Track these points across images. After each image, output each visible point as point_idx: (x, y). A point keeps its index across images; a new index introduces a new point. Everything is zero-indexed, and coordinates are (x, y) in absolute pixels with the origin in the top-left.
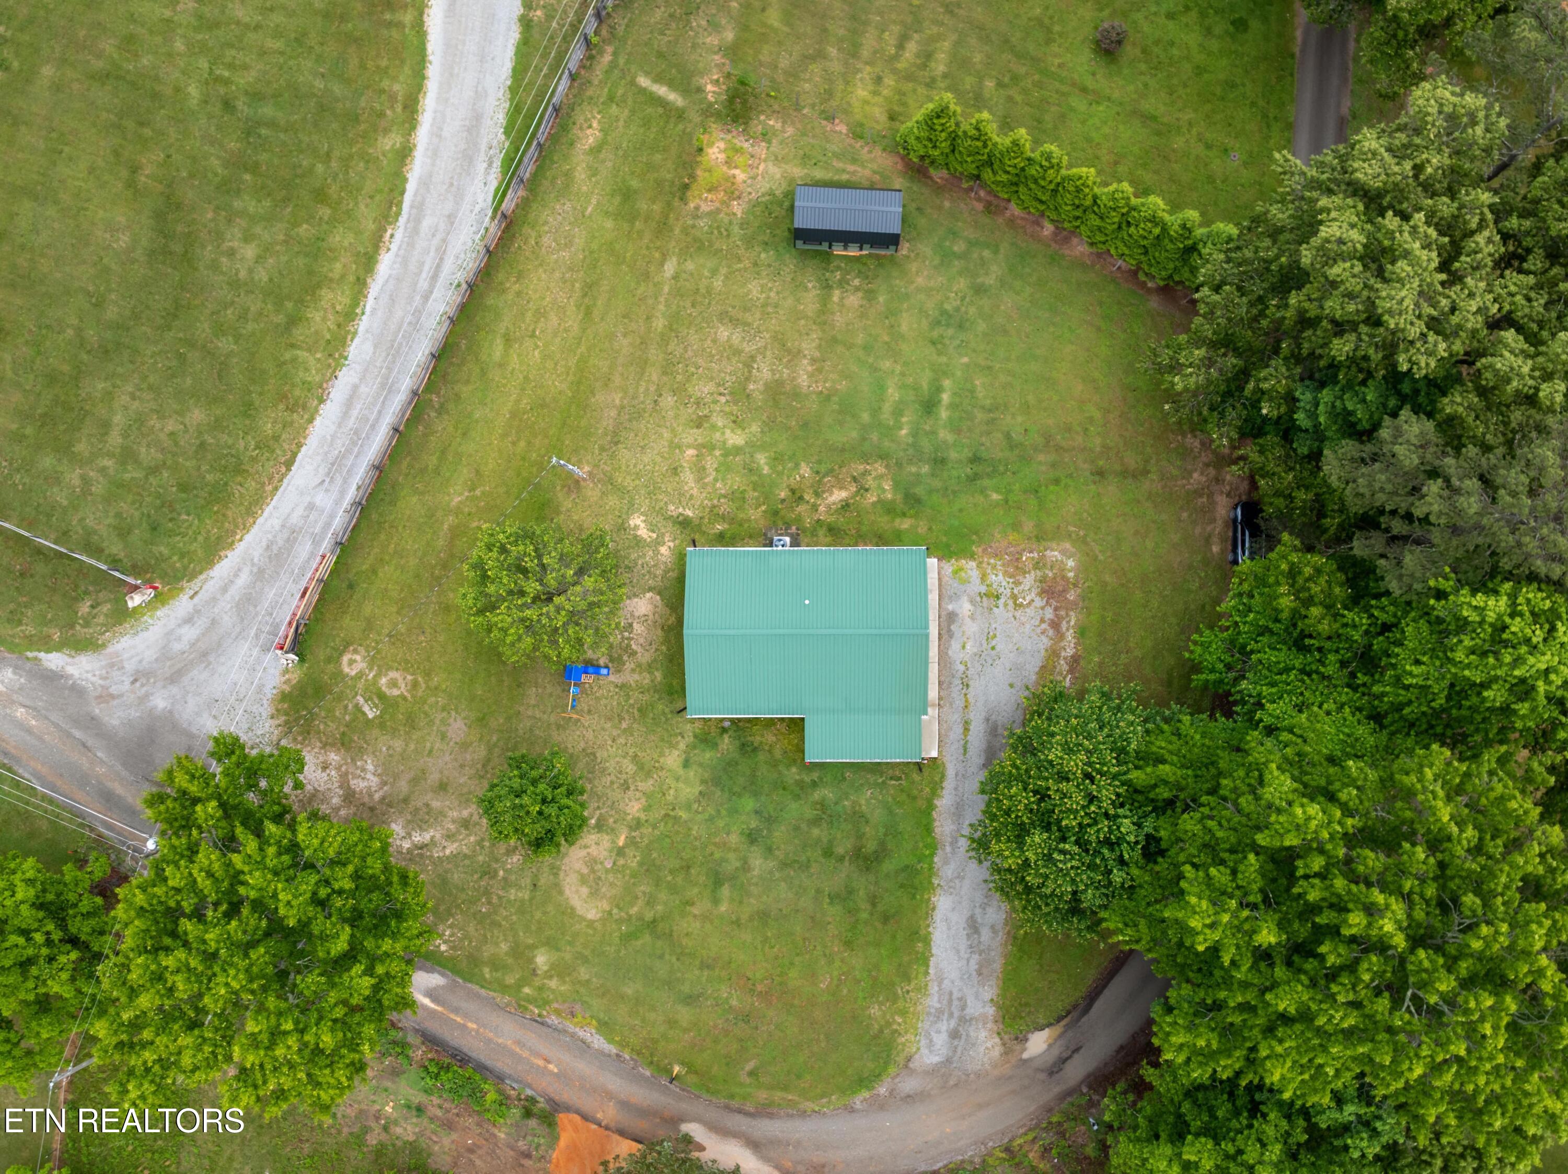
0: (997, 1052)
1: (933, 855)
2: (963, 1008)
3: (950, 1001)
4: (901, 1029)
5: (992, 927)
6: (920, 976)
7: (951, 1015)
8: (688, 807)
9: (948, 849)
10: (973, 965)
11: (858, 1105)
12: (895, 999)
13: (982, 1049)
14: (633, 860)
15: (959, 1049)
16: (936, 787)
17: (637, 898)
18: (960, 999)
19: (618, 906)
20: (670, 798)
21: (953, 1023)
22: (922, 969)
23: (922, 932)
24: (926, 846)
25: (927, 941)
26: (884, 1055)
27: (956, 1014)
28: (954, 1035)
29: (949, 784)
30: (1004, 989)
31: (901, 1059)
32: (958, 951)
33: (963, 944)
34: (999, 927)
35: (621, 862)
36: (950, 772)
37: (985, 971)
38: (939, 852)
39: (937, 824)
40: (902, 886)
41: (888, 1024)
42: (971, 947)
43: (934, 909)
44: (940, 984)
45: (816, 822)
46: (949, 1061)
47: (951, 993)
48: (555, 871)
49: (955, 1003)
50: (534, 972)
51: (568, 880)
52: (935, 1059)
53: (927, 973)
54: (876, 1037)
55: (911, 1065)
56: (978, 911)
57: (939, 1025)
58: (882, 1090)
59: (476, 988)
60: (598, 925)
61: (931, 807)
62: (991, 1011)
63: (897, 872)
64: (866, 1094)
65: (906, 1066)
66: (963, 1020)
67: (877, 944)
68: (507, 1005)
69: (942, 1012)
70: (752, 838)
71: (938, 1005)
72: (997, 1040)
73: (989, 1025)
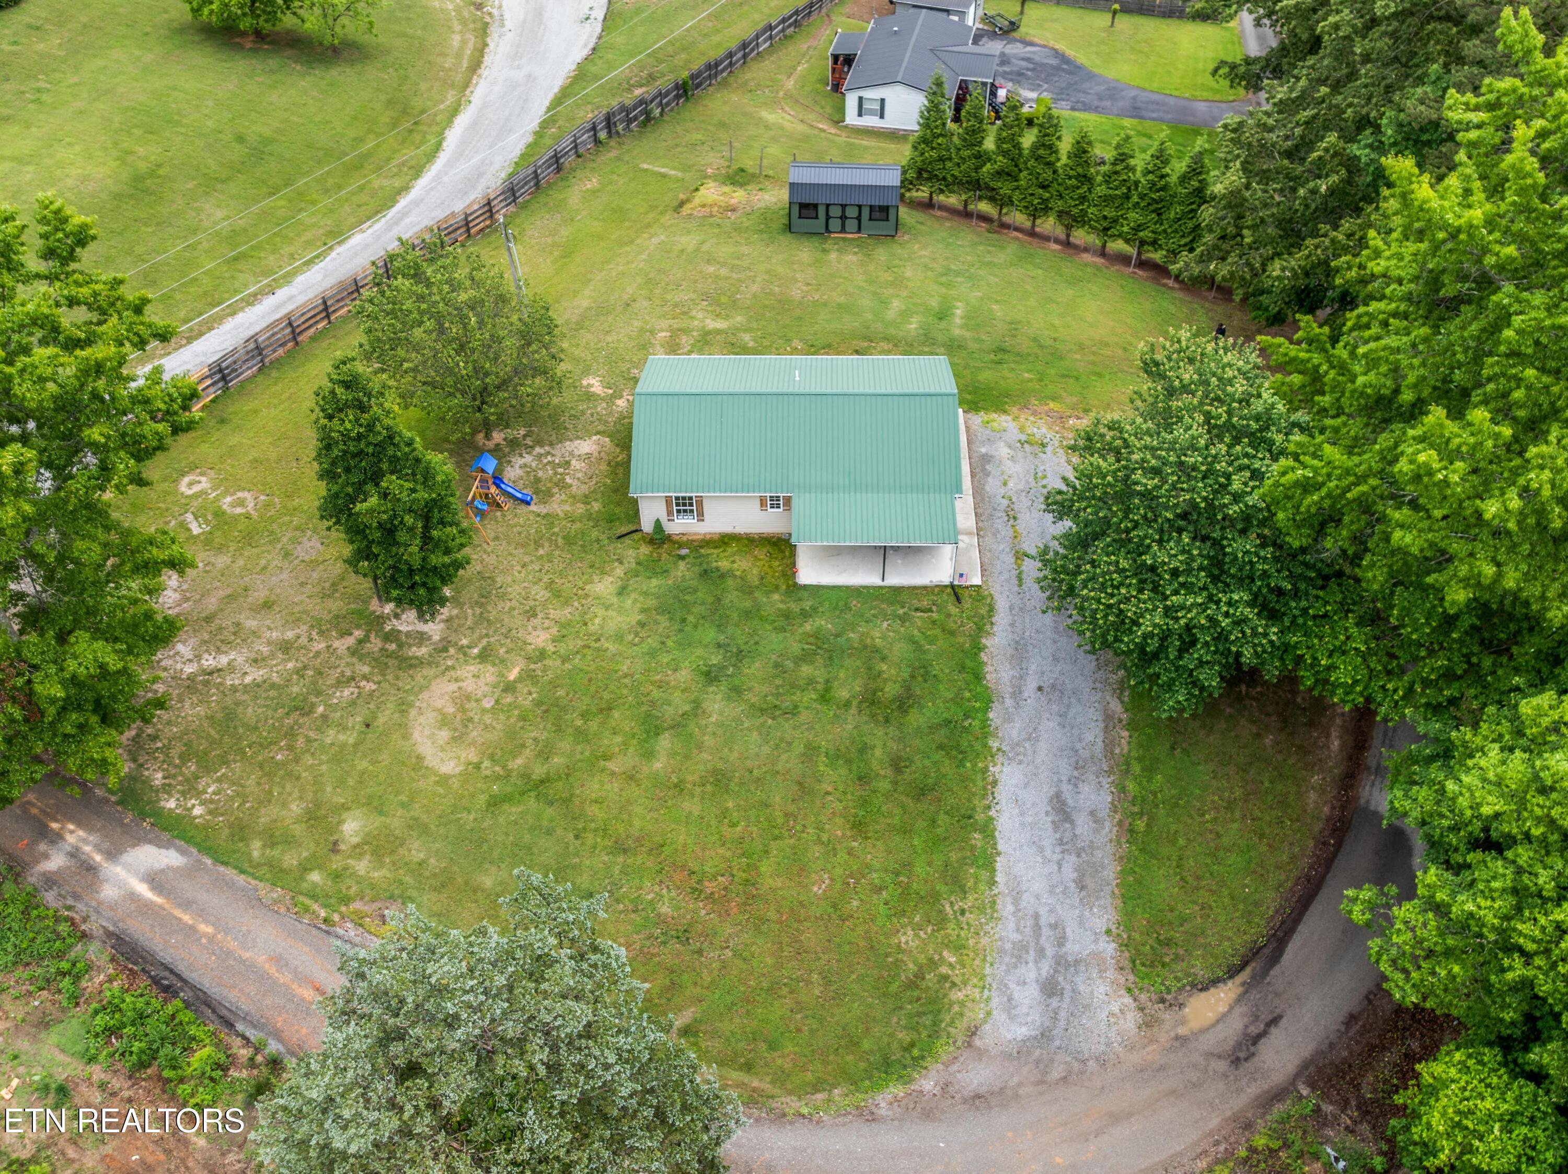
0: (1131, 1020)
1: (986, 710)
2: (1061, 941)
3: (1037, 927)
4: (957, 975)
5: (1092, 813)
6: (982, 886)
7: (1041, 952)
8: (619, 637)
9: (1009, 702)
10: (1069, 873)
11: (883, 1111)
12: (941, 922)
13: (1103, 1015)
14: (526, 698)
15: (1063, 1015)
16: (983, 624)
17: (523, 746)
18: (1054, 926)
19: (492, 758)
20: (592, 628)
21: (1046, 968)
22: (984, 875)
23: (980, 817)
24: (976, 698)
25: (988, 830)
26: (927, 1020)
27: (1050, 952)
28: (1050, 989)
29: (1002, 619)
30: (1128, 917)
31: (958, 1032)
32: (1041, 849)
33: (1049, 839)
34: (1104, 812)
35: (509, 699)
36: (1002, 604)
37: (1088, 881)
38: (996, 705)
39: (988, 669)
40: (941, 747)
41: (933, 964)
42: (1061, 842)
43: (995, 783)
44: (1016, 901)
45: (805, 658)
46: (1045, 1035)
47: (1037, 916)
48: (403, 707)
49: (1046, 932)
50: (334, 848)
51: (422, 720)
52: (1022, 1032)
53: (992, 883)
54: (911, 985)
55: (977, 1042)
56: (1066, 788)
57: (1022, 970)
58: (928, 1084)
59: (230, 873)
60: (455, 784)
61: (978, 648)
62: (1109, 948)
63: (933, 729)
64: (897, 1090)
65: (970, 1045)
66: (1061, 963)
67: (906, 831)
68: (275, 902)
69: (1025, 948)
70: (710, 676)
71: (1016, 937)
72: (1128, 1000)
73: (1111, 974)
